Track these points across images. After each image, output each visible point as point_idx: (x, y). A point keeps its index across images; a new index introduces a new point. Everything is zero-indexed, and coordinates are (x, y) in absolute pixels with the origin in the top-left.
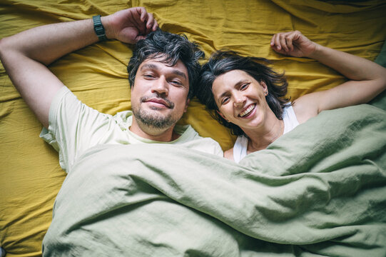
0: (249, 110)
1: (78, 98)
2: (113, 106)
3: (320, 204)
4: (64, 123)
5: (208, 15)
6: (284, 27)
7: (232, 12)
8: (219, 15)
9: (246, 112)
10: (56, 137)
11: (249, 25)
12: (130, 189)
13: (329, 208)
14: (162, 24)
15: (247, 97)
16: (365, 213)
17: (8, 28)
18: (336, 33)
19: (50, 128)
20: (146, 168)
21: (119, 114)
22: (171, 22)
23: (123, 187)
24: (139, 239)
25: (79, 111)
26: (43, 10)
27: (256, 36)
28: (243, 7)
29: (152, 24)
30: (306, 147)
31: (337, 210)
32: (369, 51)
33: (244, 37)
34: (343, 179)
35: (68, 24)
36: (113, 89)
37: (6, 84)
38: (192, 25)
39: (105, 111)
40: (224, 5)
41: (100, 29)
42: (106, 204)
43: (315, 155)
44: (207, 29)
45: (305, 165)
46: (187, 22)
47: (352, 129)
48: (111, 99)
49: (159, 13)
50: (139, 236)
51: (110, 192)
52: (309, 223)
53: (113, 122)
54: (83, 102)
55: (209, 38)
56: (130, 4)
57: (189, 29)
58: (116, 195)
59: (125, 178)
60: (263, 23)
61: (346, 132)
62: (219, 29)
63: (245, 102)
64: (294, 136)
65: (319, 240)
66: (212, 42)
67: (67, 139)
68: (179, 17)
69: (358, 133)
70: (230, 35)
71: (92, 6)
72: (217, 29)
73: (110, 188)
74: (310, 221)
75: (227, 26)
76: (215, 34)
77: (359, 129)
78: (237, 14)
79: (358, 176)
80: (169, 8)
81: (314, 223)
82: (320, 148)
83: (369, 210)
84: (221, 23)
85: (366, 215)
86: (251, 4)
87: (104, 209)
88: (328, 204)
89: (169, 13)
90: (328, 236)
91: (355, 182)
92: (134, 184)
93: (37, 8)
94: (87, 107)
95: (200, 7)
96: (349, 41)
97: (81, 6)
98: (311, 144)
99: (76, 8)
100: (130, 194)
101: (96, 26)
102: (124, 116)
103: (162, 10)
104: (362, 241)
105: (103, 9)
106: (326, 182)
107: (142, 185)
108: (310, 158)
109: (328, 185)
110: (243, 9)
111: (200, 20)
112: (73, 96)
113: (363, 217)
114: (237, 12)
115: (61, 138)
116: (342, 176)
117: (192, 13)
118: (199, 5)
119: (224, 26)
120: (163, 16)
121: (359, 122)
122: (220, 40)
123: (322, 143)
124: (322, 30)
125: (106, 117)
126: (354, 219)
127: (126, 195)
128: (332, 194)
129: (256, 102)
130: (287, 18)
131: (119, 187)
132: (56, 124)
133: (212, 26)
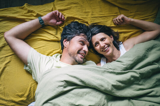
0: (106, 49)
1: (37, 51)
2: (51, 52)
3: (137, 81)
4: (34, 62)
5: (84, 11)
6: (116, 12)
7: (94, 9)
8: (89, 11)
9: (105, 50)
10: (31, 68)
11: (101, 13)
12: (65, 85)
13: (140, 83)
14: (66, 17)
15: (105, 44)
16: (155, 83)
17: (5, 27)
18: (137, 12)
19: (28, 65)
20: (70, 77)
21: (54, 55)
22: (70, 16)
23: (62, 85)
24: (71, 104)
25: (39, 57)
26: (19, 18)
27: (105, 17)
28: (98, 6)
29: (62, 16)
30: (130, 60)
31: (144, 83)
32: (151, 18)
33: (100, 18)
34: (145, 71)
35: (29, 22)
36: (50, 46)
37: (8, 49)
38: (78, 16)
39: (48, 55)
40: (90, 6)
41: (41, 22)
42: (56, 92)
43: (134, 63)
44: (85, 17)
45: (130, 67)
46: (76, 15)
47: (147, 51)
48: (50, 50)
49: (64, 12)
50: (70, 103)
51: (57, 88)
52: (133, 89)
53: (52, 59)
54: (39, 53)
55: (86, 20)
56: (52, 10)
57: (78, 18)
58: (60, 88)
59: (62, 81)
60: (107, 12)
61: (145, 53)
62: (90, 16)
63: (105, 46)
64: (124, 56)
65: (137, 95)
66: (87, 22)
67: (35, 68)
68: (73, 13)
69: (150, 53)
70: (94, 18)
71: (38, 14)
72: (89, 16)
73: (57, 86)
74: (133, 88)
75: (92, 15)
76: (88, 18)
77: (150, 51)
78: (96, 9)
79: (151, 70)
80: (68, 10)
81: (135, 89)
82: (136, 60)
83: (156, 82)
84: (90, 14)
85: (155, 84)
86: (101, 4)
87: (56, 94)
88: (140, 82)
89: (68, 12)
90: (141, 93)
91: (150, 72)
92: (66, 83)
93: (16, 17)
94: (41, 55)
95: (81, 8)
96: (143, 15)
97: (33, 14)
98: (132, 59)
99: (31, 15)
100: (65, 87)
101: (40, 21)
102: (56, 56)
103: (65, 11)
104: (155, 94)
105: (41, 14)
106: (138, 73)
107: (69, 83)
108: (132, 64)
109: (139, 74)
110: (98, 7)
111: (82, 13)
112: (35, 51)
113: (154, 85)
114: (96, 8)
115: (33, 68)
116: (144, 71)
117: (78, 11)
118: (80, 7)
119: (91, 15)
120: (66, 14)
121: (150, 48)
122: (91, 21)
123: (136, 58)
124: (131, 12)
125: (49, 58)
126: (151, 86)
127: (64, 88)
128: (141, 78)
129: (109, 45)
130: (117, 8)
131: (61, 85)
132: (31, 63)
133: (86, 15)
